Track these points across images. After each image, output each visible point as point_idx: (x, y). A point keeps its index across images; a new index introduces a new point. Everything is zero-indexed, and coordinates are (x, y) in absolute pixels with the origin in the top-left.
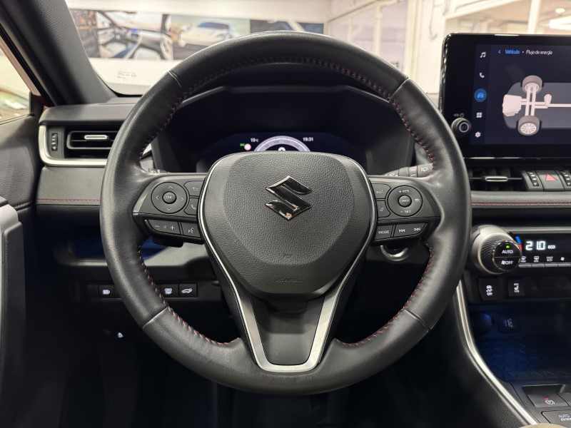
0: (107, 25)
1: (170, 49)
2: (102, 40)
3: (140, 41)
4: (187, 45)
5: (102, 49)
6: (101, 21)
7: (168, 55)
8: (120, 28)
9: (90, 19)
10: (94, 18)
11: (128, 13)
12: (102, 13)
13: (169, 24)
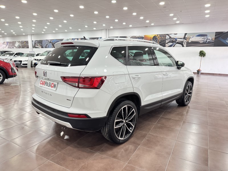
0: (168, 38)
1: (186, 43)
2: (166, 42)
3: (177, 41)
4: (191, 42)
5: (166, 44)
6: (167, 37)
7: (185, 45)
8: (172, 38)
9: (164, 37)
10: (166, 36)
11: (175, 34)
12: (168, 35)
13: (186, 36)
